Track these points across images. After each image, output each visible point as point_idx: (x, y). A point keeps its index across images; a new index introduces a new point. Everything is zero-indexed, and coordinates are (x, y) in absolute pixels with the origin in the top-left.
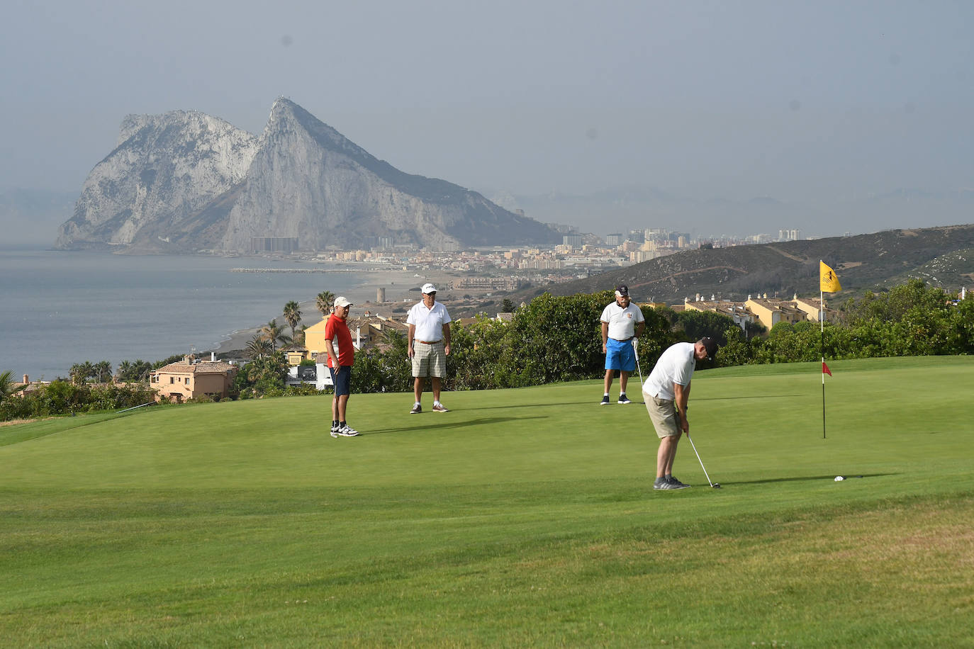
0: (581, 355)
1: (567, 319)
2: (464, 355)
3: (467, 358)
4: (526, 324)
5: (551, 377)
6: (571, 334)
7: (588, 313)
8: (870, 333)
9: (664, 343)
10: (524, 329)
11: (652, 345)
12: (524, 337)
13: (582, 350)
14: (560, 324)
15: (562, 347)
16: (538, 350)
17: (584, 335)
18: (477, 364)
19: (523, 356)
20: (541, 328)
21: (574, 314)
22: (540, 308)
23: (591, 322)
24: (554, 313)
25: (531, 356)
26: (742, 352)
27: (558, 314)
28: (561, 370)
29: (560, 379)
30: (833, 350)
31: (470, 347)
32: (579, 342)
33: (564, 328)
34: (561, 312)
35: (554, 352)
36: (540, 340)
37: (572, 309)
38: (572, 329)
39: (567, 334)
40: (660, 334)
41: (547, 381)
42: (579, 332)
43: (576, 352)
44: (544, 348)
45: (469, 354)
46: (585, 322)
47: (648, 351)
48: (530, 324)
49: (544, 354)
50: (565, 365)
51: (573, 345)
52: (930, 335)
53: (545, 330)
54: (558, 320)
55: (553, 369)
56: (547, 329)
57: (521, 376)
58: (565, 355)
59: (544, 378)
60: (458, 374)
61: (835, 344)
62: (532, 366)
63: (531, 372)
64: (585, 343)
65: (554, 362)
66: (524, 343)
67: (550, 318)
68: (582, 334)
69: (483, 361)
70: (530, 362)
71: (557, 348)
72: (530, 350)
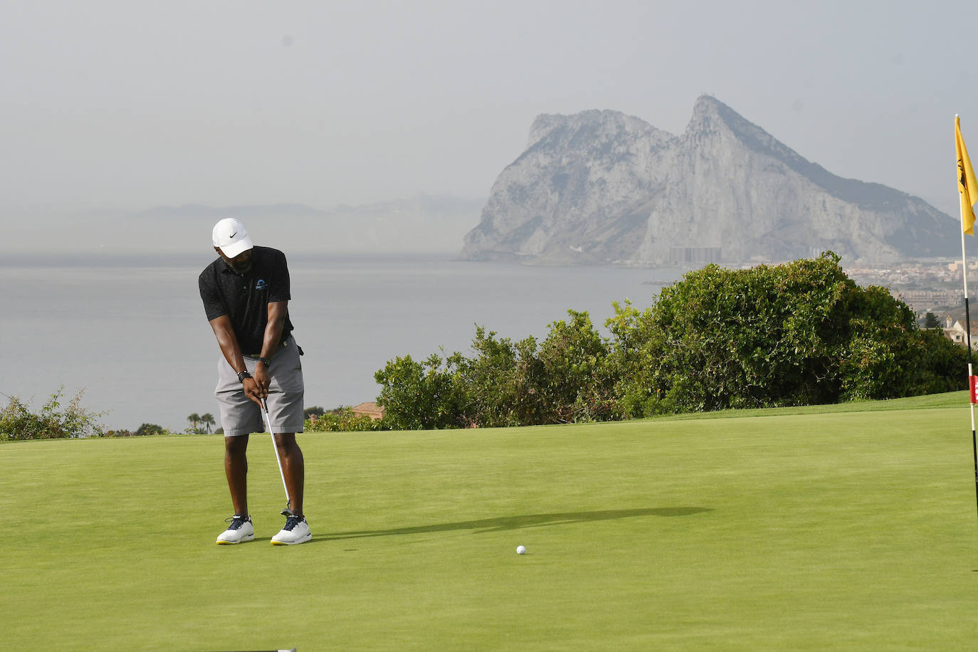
0: (761, 367)
1: (737, 308)
2: (589, 367)
3: (593, 372)
4: (672, 315)
5: (713, 403)
6: (744, 333)
7: (772, 298)
9: (902, 349)
10: (670, 324)
11: (879, 352)
12: (670, 338)
13: (761, 360)
14: (725, 315)
16: (693, 358)
17: (765, 334)
18: (608, 383)
19: (668, 368)
20: (694, 322)
21: (749, 298)
22: (695, 288)
23: (779, 313)
24: (716, 296)
25: (680, 369)
27: (722, 298)
28: (731, 393)
29: (728, 407)
31: (598, 354)
32: (756, 345)
33: (732, 323)
34: (728, 296)
35: (718, 362)
36: (694, 342)
37: (746, 291)
38: (747, 323)
39: (737, 332)
40: (895, 333)
41: (707, 409)
42: (757, 328)
43: (751, 362)
44: (701, 355)
45: (597, 364)
46: (767, 312)
47: (873, 361)
48: (678, 316)
49: (703, 363)
50: (737, 385)
51: (746, 351)
53: (701, 324)
54: (722, 308)
55: (718, 390)
56: (703, 324)
57: (664, 403)
58: (735, 368)
59: (701, 405)
60: (579, 399)
62: (684, 386)
63: (681, 396)
64: (766, 348)
65: (718, 379)
66: (670, 347)
67: (709, 304)
68: (763, 332)
69: (617, 376)
70: (679, 379)
71: (722, 354)
72: (680, 358)
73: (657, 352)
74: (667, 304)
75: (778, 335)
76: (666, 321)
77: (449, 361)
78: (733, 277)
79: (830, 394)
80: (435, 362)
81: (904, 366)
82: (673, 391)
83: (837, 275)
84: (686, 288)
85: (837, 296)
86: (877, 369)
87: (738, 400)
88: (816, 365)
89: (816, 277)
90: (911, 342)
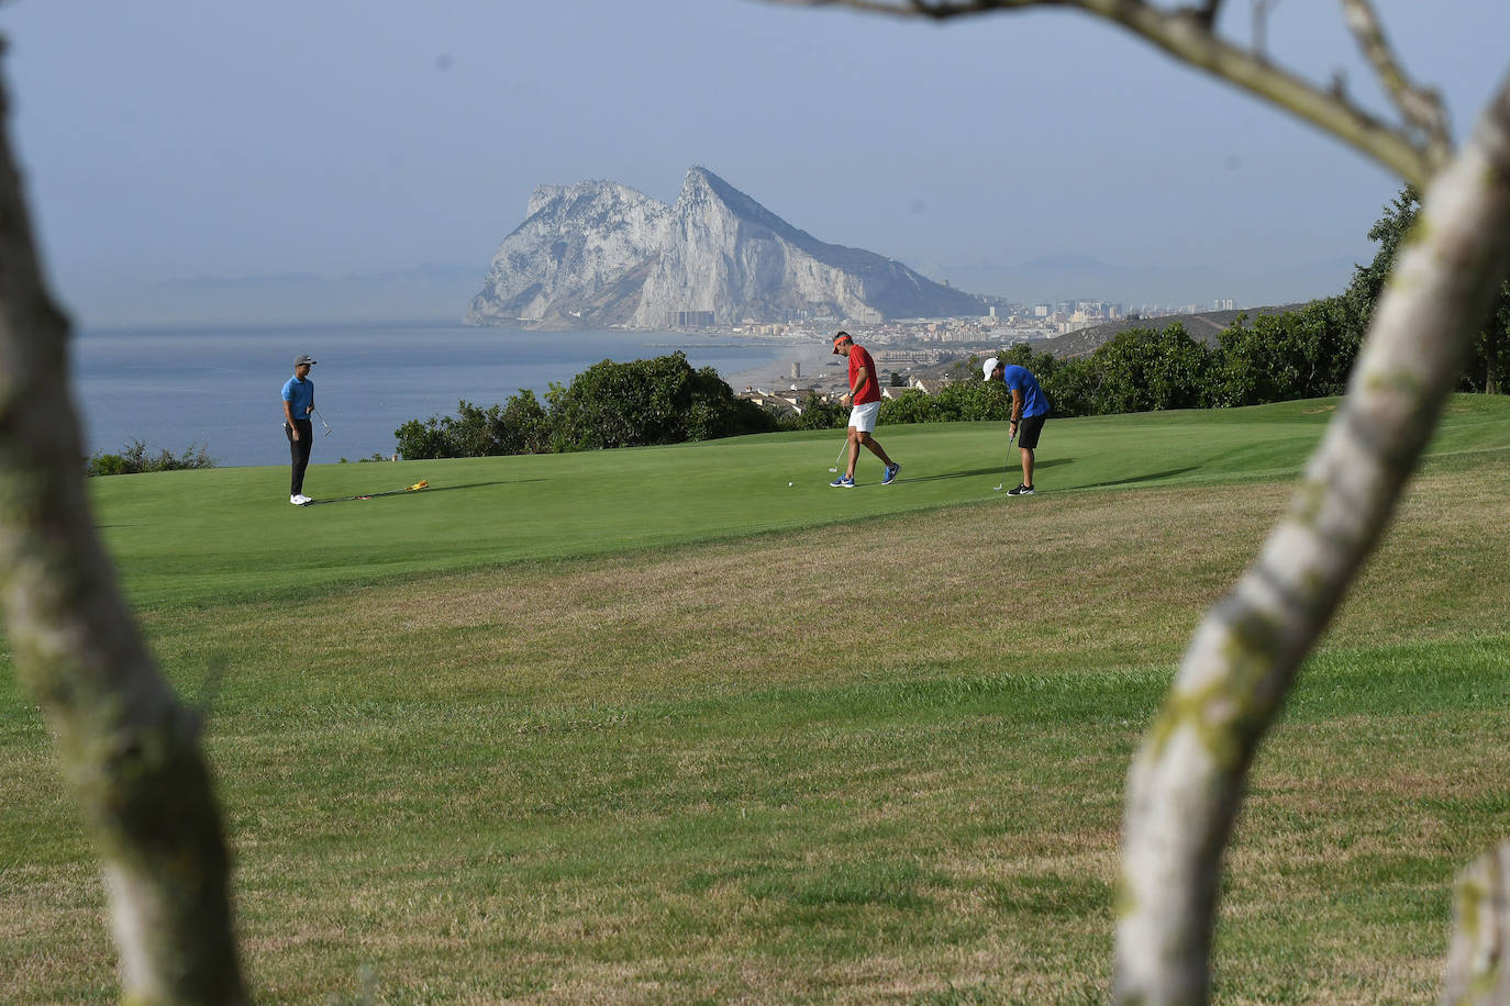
0: (634, 422)
1: (622, 387)
2: (533, 424)
3: (535, 428)
4: (582, 392)
6: (626, 402)
7: (643, 381)
8: (952, 400)
11: (709, 413)
12: (581, 406)
13: (637, 419)
14: (614, 391)
15: (617, 415)
16: (595, 420)
17: (639, 403)
18: (545, 436)
19: (580, 426)
20: (595, 395)
21: (629, 381)
22: (596, 375)
23: (647, 389)
24: (609, 379)
25: (588, 426)
26: (820, 420)
27: (613, 381)
28: (619, 439)
30: (913, 418)
31: (538, 417)
32: (634, 410)
33: (619, 396)
34: (616, 379)
35: (610, 421)
36: (596, 408)
37: (627, 376)
38: (628, 397)
39: (622, 402)
40: (720, 401)
42: (634, 400)
43: (631, 421)
44: (600, 417)
45: (538, 423)
46: (640, 390)
47: (706, 419)
48: (585, 393)
49: (601, 422)
50: (622, 435)
51: (627, 414)
53: (599, 398)
54: (612, 387)
55: (611, 438)
56: (601, 397)
58: (621, 425)
59: (601, 446)
61: (915, 411)
62: (589, 436)
63: (589, 442)
64: (639, 412)
65: (611, 431)
66: (581, 412)
67: (604, 385)
69: (550, 431)
70: (587, 432)
71: (613, 416)
72: (587, 418)
73: (573, 415)
74: (579, 385)
75: (647, 403)
76: (579, 396)
77: (442, 422)
78: (619, 368)
79: (680, 438)
80: (433, 422)
81: (725, 422)
82: (583, 439)
83: (686, 366)
84: (589, 375)
85: (683, 379)
86: (709, 423)
88: (671, 421)
89: (670, 368)
90: (730, 407)
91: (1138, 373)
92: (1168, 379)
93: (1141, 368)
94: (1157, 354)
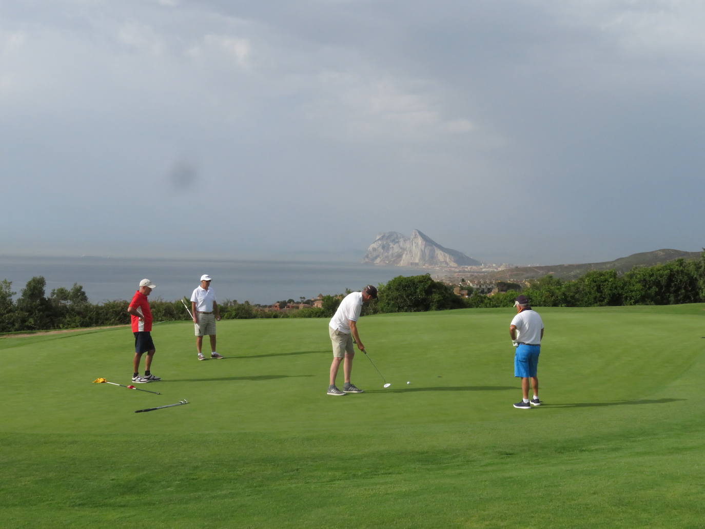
0: (411, 300)
1: (406, 286)
5: (400, 309)
6: (407, 292)
7: (414, 284)
9: (444, 297)
15: (403, 297)
16: (395, 298)
19: (390, 300)
20: (396, 289)
22: (396, 281)
23: (416, 287)
24: (401, 283)
29: (403, 310)
32: (410, 295)
33: (404, 290)
34: (403, 283)
35: (401, 299)
36: (396, 294)
38: (408, 290)
40: (442, 293)
41: (398, 311)
42: (410, 291)
43: (409, 299)
44: (397, 297)
46: (413, 287)
47: (437, 299)
48: (392, 287)
51: (408, 296)
52: (552, 296)
53: (397, 290)
54: (402, 286)
57: (388, 308)
58: (405, 300)
59: (397, 309)
62: (393, 304)
63: (392, 307)
64: (412, 296)
66: (390, 295)
67: (399, 285)
68: (412, 292)
70: (392, 302)
71: (402, 297)
72: (392, 297)
73: (387, 296)
74: (389, 285)
75: (416, 292)
76: (389, 289)
77: (340, 296)
78: (405, 279)
79: (427, 308)
80: (336, 296)
81: (444, 302)
82: (391, 305)
83: (430, 279)
84: (394, 281)
85: (429, 284)
86: (438, 301)
87: (406, 308)
88: (424, 300)
89: (424, 279)
90: (447, 295)
91: (599, 287)
92: (611, 290)
93: (600, 286)
94: (605, 281)
